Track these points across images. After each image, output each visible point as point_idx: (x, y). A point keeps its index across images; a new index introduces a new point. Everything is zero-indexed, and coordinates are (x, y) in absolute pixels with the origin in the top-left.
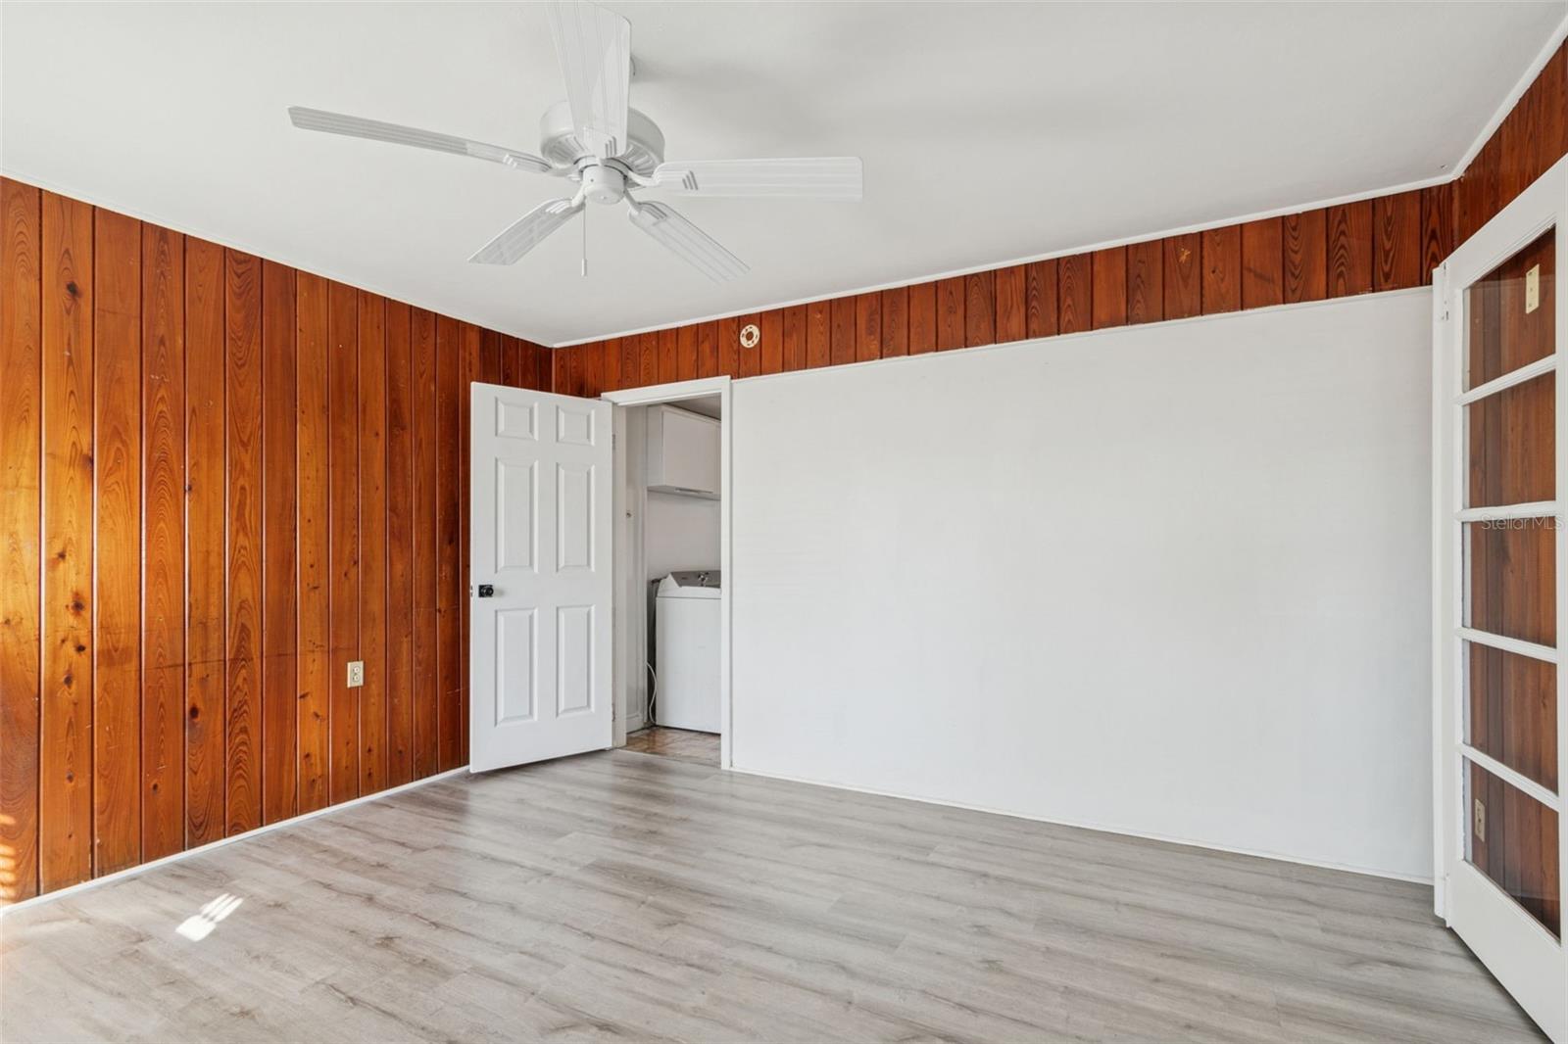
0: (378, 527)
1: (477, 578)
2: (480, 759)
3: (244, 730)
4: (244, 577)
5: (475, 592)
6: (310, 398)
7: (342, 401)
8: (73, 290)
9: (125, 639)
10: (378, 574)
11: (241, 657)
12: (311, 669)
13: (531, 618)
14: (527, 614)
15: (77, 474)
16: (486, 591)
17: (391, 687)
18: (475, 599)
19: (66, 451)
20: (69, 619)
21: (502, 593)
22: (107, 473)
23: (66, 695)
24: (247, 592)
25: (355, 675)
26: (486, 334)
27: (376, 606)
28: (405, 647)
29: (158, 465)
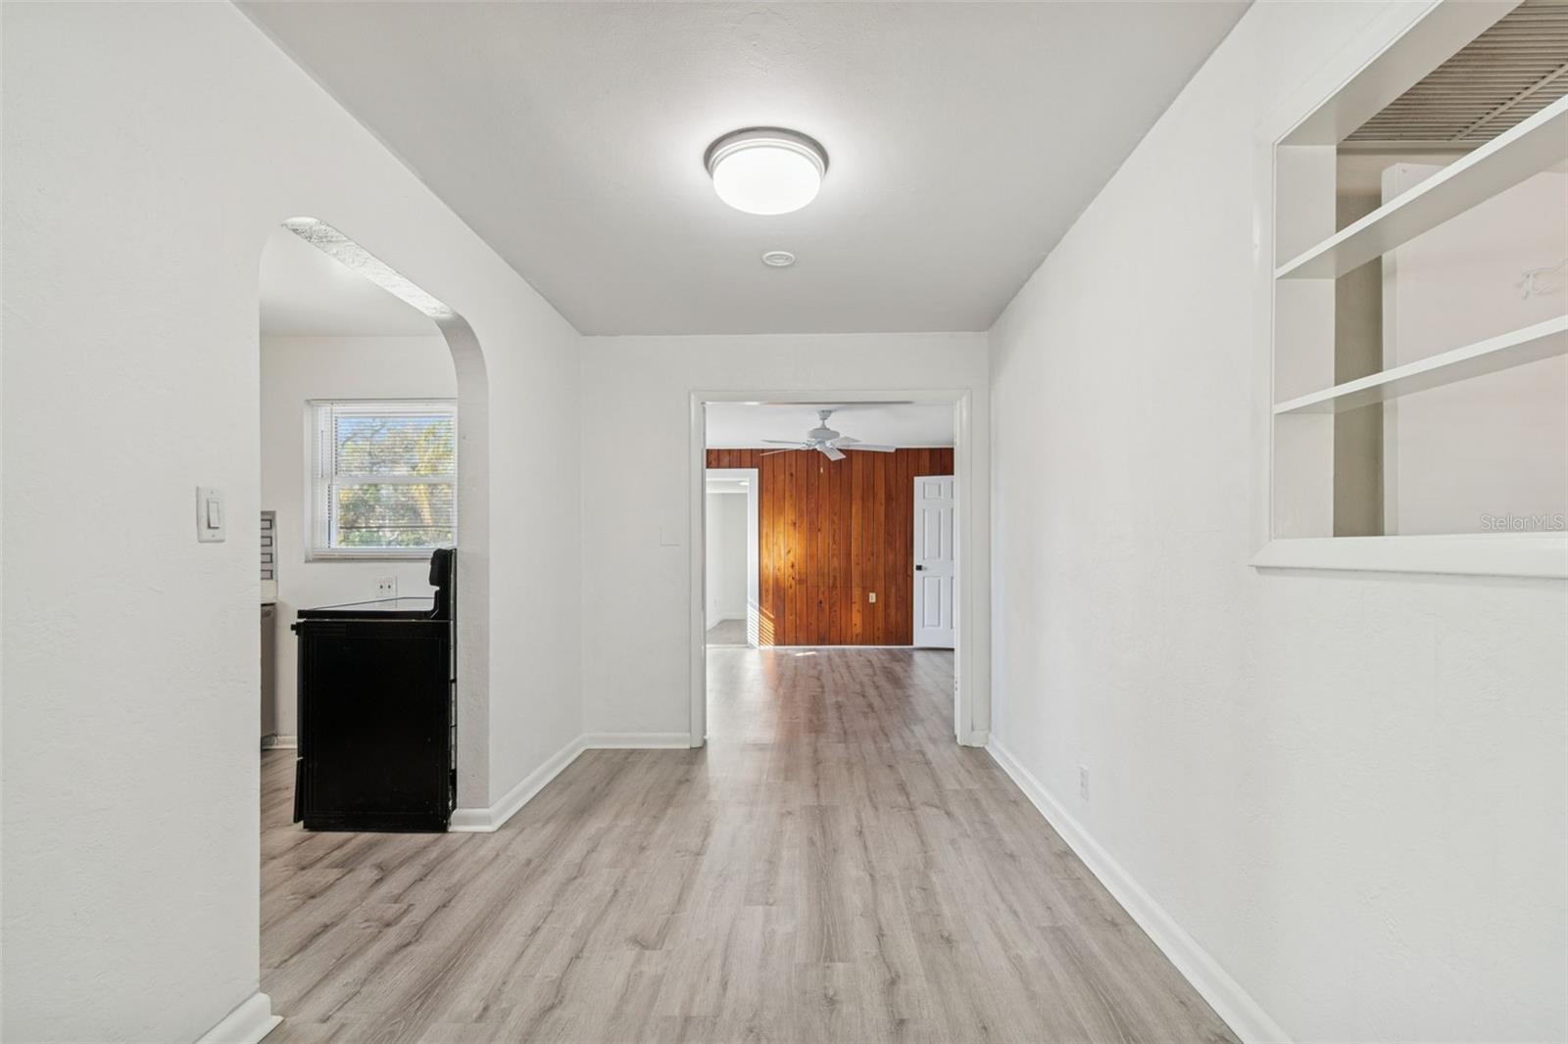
0: (882, 540)
1: (916, 563)
2: (917, 643)
3: (835, 611)
4: (835, 559)
5: (915, 567)
6: (857, 493)
7: (868, 492)
8: (792, 475)
9: (804, 577)
10: (882, 561)
11: (834, 586)
12: (856, 593)
13: (939, 581)
14: (937, 579)
15: (792, 528)
16: (919, 568)
17: (887, 606)
18: (915, 571)
19: (790, 522)
20: (791, 570)
21: (926, 569)
22: (799, 526)
23: (791, 591)
24: (836, 565)
25: (872, 598)
26: (932, 451)
27: (881, 572)
28: (893, 590)
29: (811, 523)
